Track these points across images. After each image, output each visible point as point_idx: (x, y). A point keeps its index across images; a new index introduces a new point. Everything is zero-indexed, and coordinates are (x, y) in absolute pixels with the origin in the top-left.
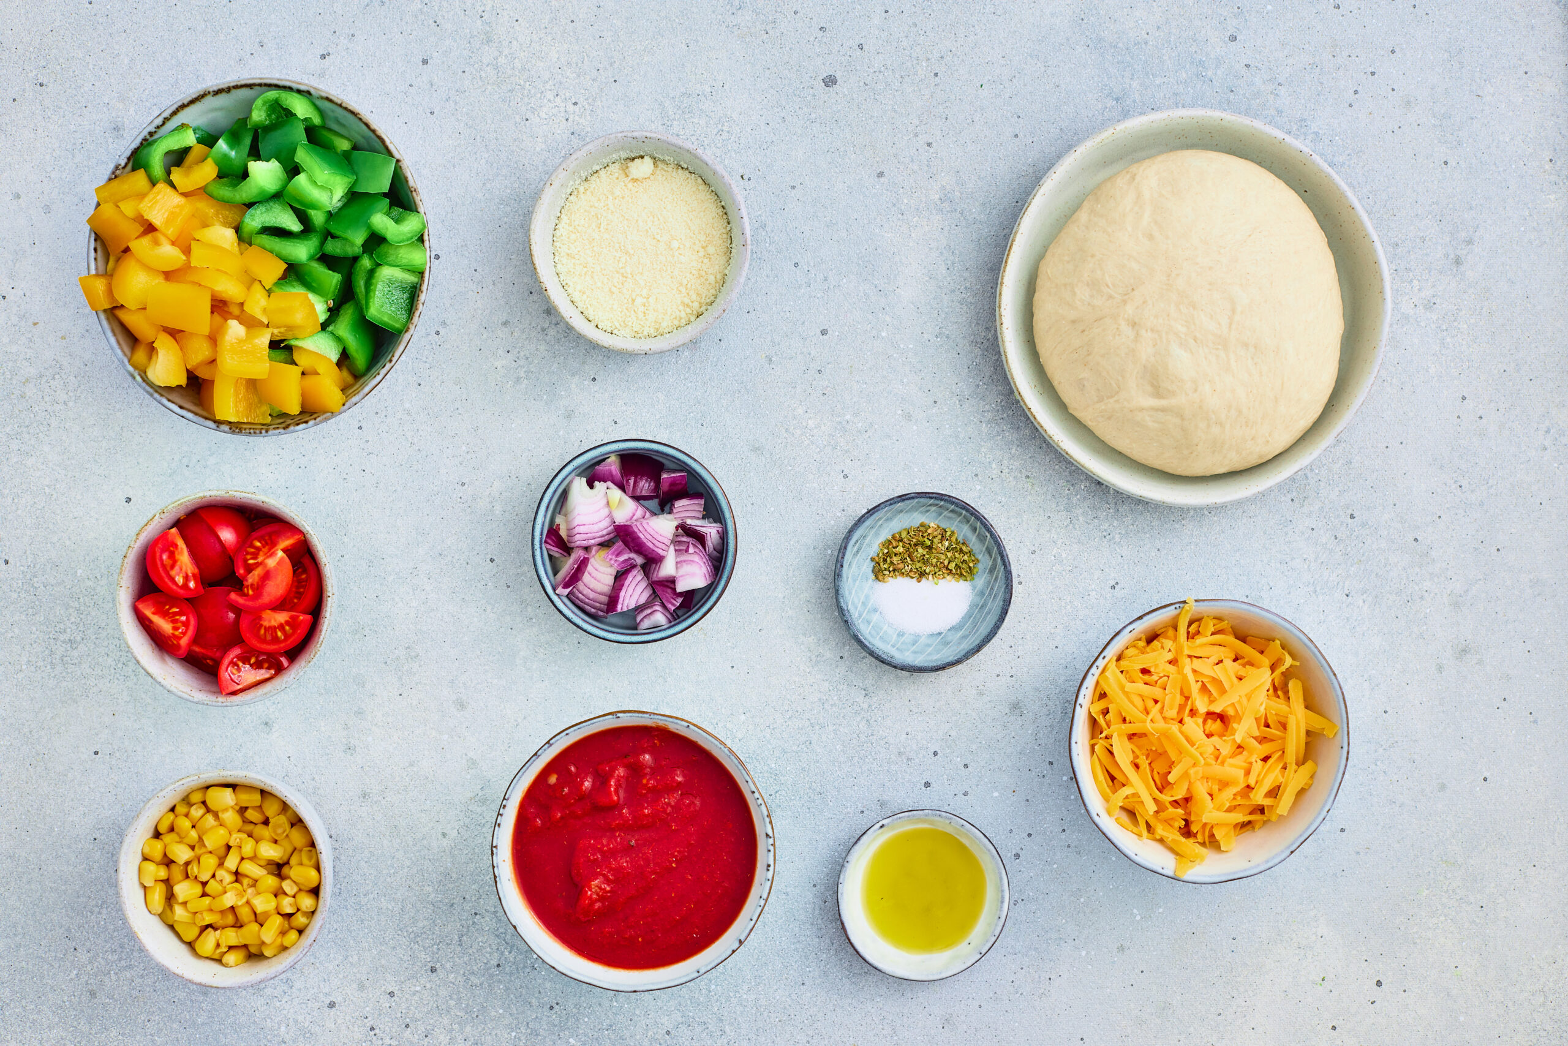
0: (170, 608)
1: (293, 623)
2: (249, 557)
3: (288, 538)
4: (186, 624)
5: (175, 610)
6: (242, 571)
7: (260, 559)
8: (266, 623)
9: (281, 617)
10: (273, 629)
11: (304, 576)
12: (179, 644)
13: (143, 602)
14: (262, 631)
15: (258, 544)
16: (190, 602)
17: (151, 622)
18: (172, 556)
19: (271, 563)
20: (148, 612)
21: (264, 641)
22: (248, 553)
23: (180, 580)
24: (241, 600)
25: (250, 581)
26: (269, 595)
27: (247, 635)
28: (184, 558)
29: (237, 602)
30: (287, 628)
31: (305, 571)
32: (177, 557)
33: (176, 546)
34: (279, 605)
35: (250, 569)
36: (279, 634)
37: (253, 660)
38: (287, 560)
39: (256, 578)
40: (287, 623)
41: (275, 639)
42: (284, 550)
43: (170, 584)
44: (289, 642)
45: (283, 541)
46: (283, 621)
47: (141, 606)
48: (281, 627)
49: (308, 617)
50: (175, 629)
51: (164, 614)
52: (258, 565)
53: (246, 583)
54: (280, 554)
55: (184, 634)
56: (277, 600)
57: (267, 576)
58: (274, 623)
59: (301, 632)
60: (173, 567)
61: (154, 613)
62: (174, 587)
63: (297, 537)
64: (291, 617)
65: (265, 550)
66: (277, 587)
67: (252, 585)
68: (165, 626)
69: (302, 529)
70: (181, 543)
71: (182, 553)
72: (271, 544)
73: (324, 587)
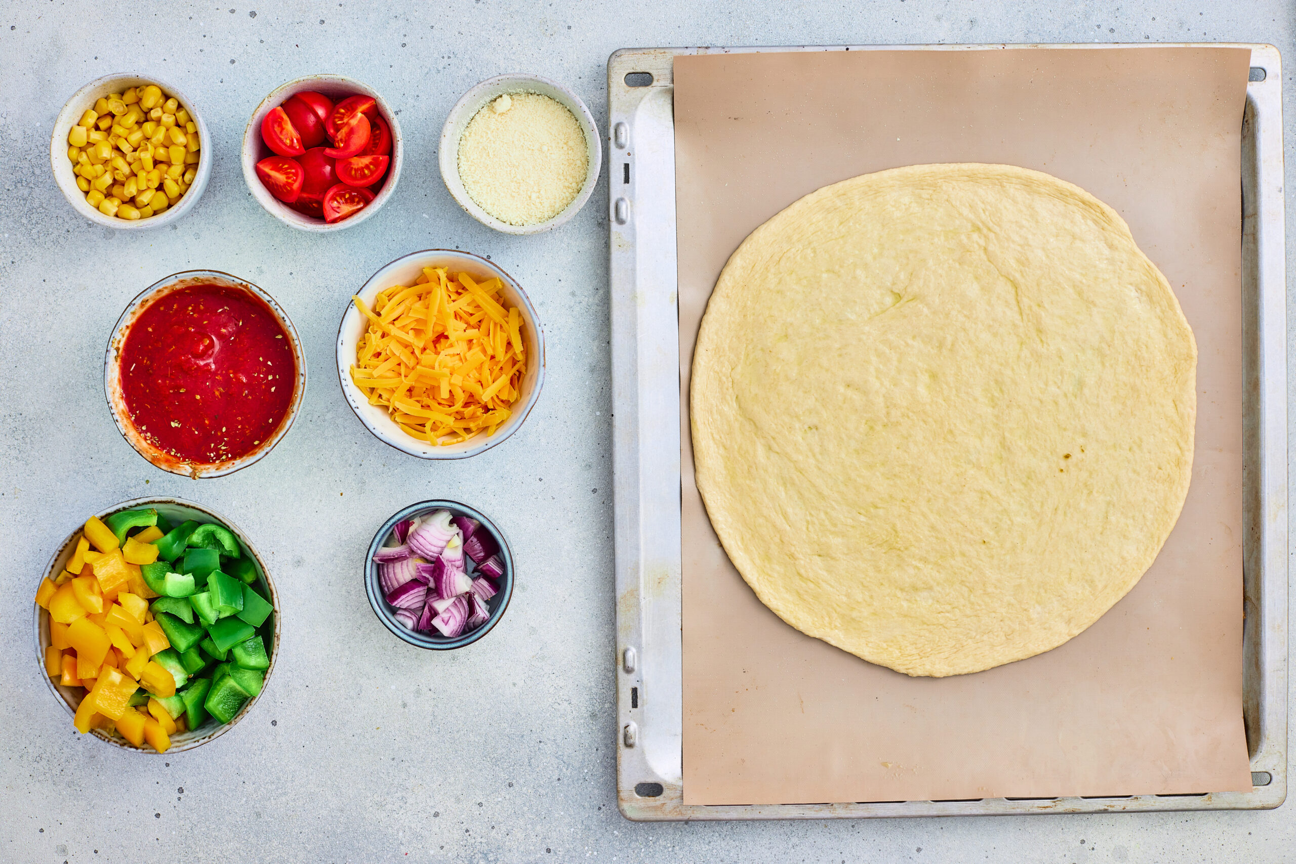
0: (283, 165)
1: (375, 162)
2: (337, 120)
3: (364, 104)
4: (296, 174)
5: (286, 166)
6: (332, 131)
7: (345, 120)
8: (355, 167)
9: (366, 160)
10: (362, 169)
11: (378, 132)
12: (292, 189)
13: (262, 163)
14: (353, 172)
15: (342, 111)
16: (297, 159)
17: (269, 176)
18: (280, 125)
19: (354, 122)
20: (267, 170)
21: (355, 179)
22: (336, 118)
23: (288, 142)
24: (334, 153)
25: (339, 137)
26: (355, 144)
27: (341, 177)
28: (289, 127)
29: (331, 154)
30: (372, 167)
31: (379, 128)
32: (284, 126)
33: (282, 119)
34: (362, 153)
35: (338, 128)
36: (366, 172)
37: (347, 196)
38: (365, 119)
39: (344, 135)
40: (371, 163)
41: (364, 176)
42: (362, 112)
43: (281, 144)
44: (374, 176)
45: (360, 106)
46: (367, 163)
47: (261, 166)
48: (367, 167)
49: (386, 157)
50: (288, 178)
51: (278, 170)
52: (344, 125)
53: (337, 139)
54: (360, 115)
55: (295, 181)
56: (361, 148)
57: (351, 131)
58: (361, 165)
59: (382, 168)
60: (281, 132)
61: (271, 169)
62: (284, 147)
63: (370, 102)
64: (373, 159)
65: (349, 114)
66: (361, 138)
67: (341, 140)
68: (279, 177)
69: (373, 96)
70: (285, 117)
71: (286, 124)
72: (352, 111)
73: (394, 135)
